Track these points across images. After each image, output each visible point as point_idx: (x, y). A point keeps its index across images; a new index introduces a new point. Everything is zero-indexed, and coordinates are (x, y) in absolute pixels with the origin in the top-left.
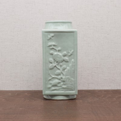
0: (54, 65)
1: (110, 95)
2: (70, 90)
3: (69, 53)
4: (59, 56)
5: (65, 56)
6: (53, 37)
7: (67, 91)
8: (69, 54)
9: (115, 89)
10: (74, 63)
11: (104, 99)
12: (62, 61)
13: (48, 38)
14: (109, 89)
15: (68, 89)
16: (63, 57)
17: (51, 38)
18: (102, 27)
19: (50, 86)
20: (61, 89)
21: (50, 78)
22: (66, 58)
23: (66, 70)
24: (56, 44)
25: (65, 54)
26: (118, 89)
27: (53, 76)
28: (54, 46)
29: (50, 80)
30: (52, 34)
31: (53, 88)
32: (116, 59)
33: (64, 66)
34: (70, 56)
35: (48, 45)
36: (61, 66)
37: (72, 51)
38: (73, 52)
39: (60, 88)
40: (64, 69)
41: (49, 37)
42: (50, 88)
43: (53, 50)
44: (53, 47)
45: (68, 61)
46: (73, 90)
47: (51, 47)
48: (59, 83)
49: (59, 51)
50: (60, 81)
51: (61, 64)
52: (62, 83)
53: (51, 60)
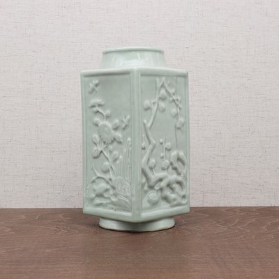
0: (100, 149)
1: (254, 220)
2: (124, 210)
3: (123, 121)
4: (106, 129)
5: (116, 129)
6: (97, 85)
7: (118, 210)
8: (123, 125)
9: (266, 205)
10: (131, 146)
11: (239, 227)
12: (112, 142)
13: (90, 89)
14: (252, 206)
15: (120, 206)
16: (113, 132)
17: (93, 90)
18: (236, 61)
19: (93, 195)
20: (109, 203)
21: (94, 178)
22: (119, 134)
23: (118, 162)
24: (103, 103)
25: (116, 124)
26: (273, 205)
27: (99, 175)
28: (99, 105)
29: (94, 182)
30: (96, 81)
31: (98, 201)
32: (266, 137)
33: (116, 152)
34: (124, 129)
35: (90, 105)
36: (111, 152)
37: (128, 117)
38: (129, 121)
39: (108, 201)
40: (115, 160)
41: (92, 85)
42: (92, 200)
43: (98, 114)
44: (97, 109)
45: (122, 140)
46: (128, 211)
47: (95, 109)
48: (107, 190)
49: (108, 117)
50: (108, 187)
51: (111, 147)
52: (111, 192)
53: (95, 138)
